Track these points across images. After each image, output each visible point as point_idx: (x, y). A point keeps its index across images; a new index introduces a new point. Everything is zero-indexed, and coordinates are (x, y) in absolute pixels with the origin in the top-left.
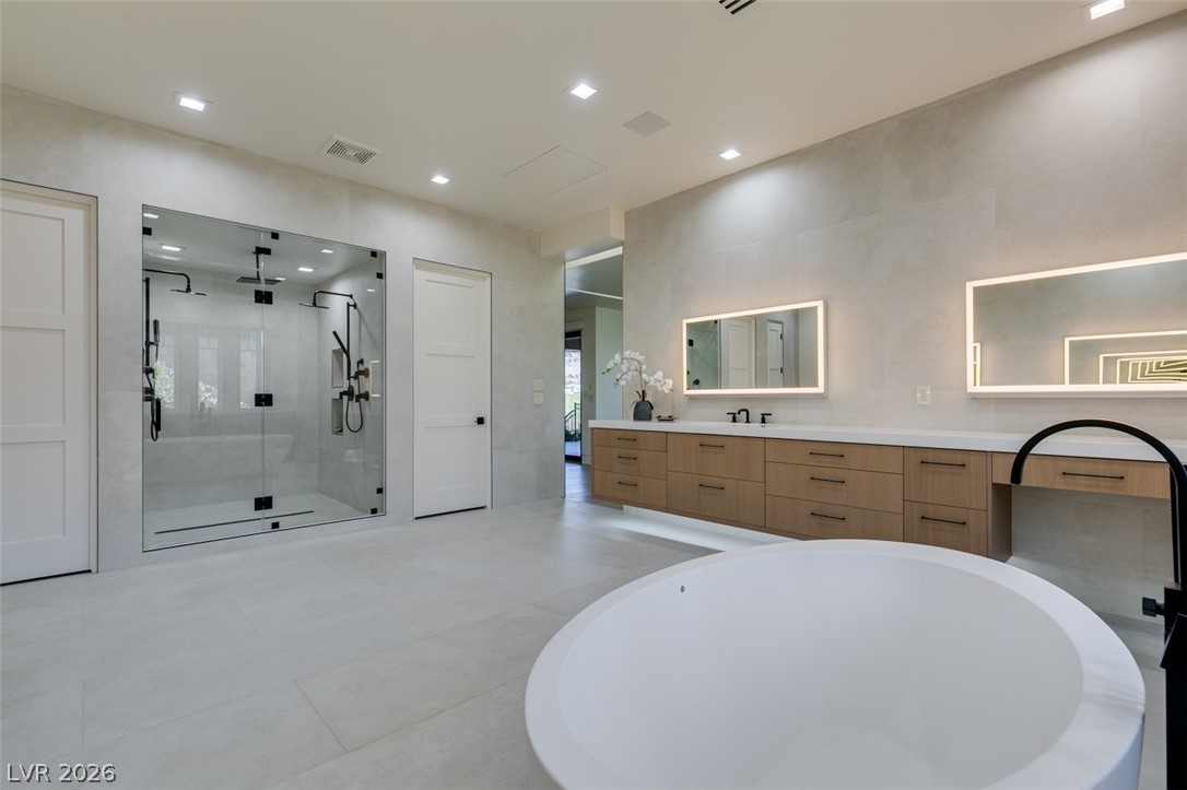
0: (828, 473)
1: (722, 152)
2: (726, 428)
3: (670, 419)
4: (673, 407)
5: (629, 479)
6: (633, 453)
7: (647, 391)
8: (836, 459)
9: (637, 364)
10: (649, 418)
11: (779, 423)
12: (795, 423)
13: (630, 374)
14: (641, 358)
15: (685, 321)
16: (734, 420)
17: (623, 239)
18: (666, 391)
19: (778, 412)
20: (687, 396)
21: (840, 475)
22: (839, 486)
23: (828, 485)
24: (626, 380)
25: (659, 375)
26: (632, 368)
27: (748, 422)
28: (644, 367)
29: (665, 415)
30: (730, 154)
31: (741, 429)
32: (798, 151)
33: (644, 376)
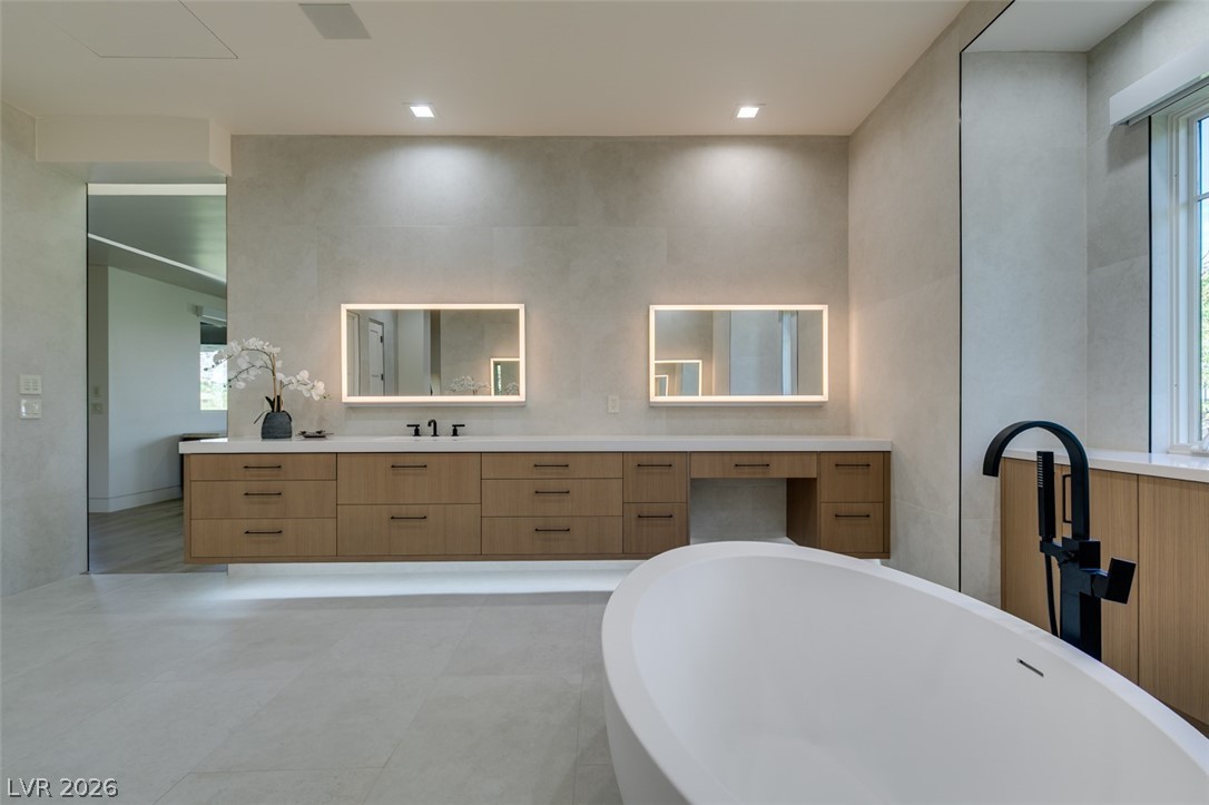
0: (553, 485)
1: (415, 105)
2: (408, 443)
3: (320, 435)
4: (322, 419)
5: (265, 525)
6: (274, 486)
7: (282, 398)
8: (561, 470)
9: (266, 357)
10: (287, 435)
11: (472, 435)
12: (491, 434)
13: (253, 372)
14: (276, 350)
15: (345, 307)
16: (417, 433)
17: (230, 174)
18: (316, 398)
19: (472, 423)
20: (345, 403)
21: (564, 485)
22: (564, 497)
23: (553, 497)
24: (244, 380)
25: (304, 375)
26: (259, 364)
27: (435, 435)
28: (278, 364)
29: (312, 430)
30: (422, 111)
31: (426, 443)
32: (493, 137)
33: (280, 376)
